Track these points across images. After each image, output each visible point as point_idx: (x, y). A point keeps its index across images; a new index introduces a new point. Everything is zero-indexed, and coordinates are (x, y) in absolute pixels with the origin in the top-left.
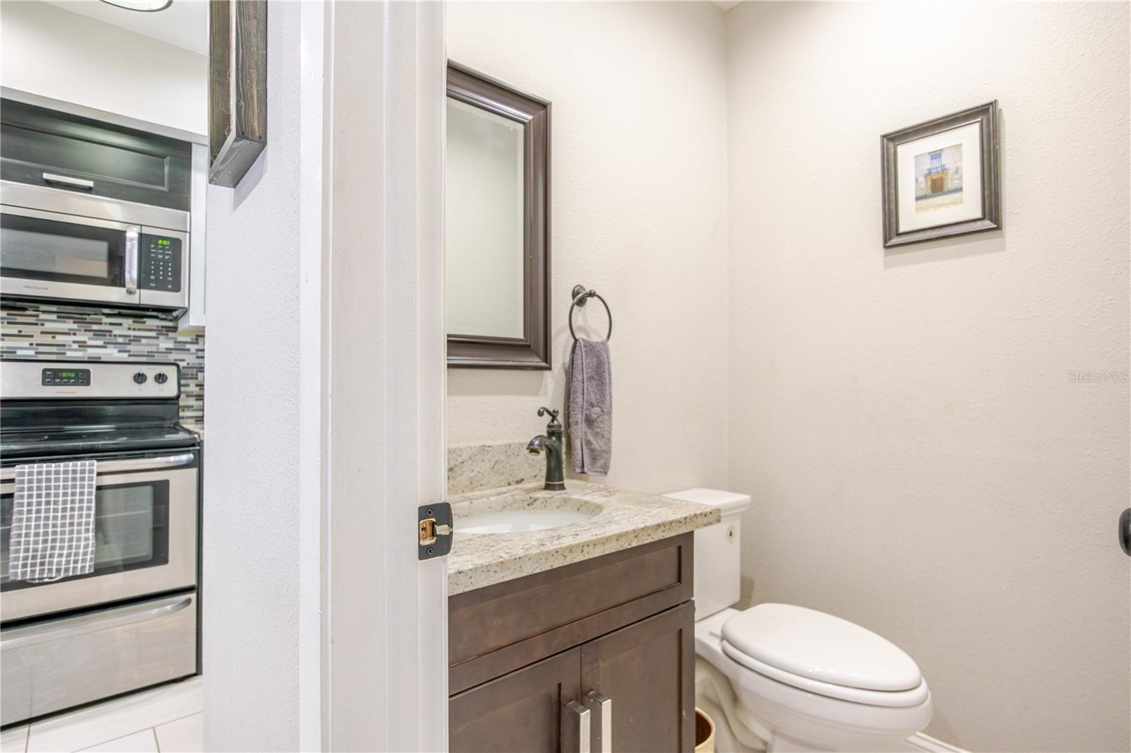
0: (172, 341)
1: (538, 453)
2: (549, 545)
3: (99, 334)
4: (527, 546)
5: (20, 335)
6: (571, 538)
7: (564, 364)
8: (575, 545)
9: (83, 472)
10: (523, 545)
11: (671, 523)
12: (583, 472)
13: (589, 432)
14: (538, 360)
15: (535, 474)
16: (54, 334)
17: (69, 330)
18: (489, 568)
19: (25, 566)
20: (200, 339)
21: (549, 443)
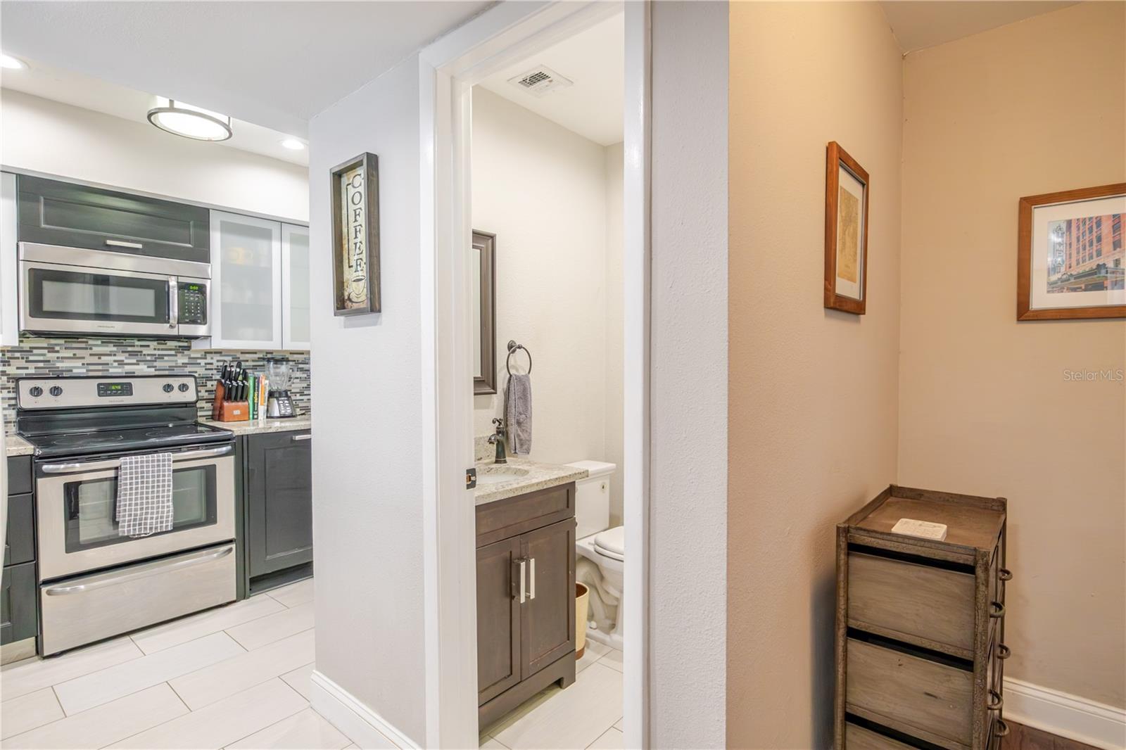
0: (187, 358)
1: (493, 444)
3: (132, 354)
5: (75, 357)
7: (503, 389)
9: (164, 461)
11: (563, 477)
12: (515, 453)
13: (519, 429)
14: (490, 389)
15: (490, 453)
16: (100, 355)
17: (110, 352)
18: (485, 496)
19: (129, 526)
20: (207, 355)
21: (498, 438)
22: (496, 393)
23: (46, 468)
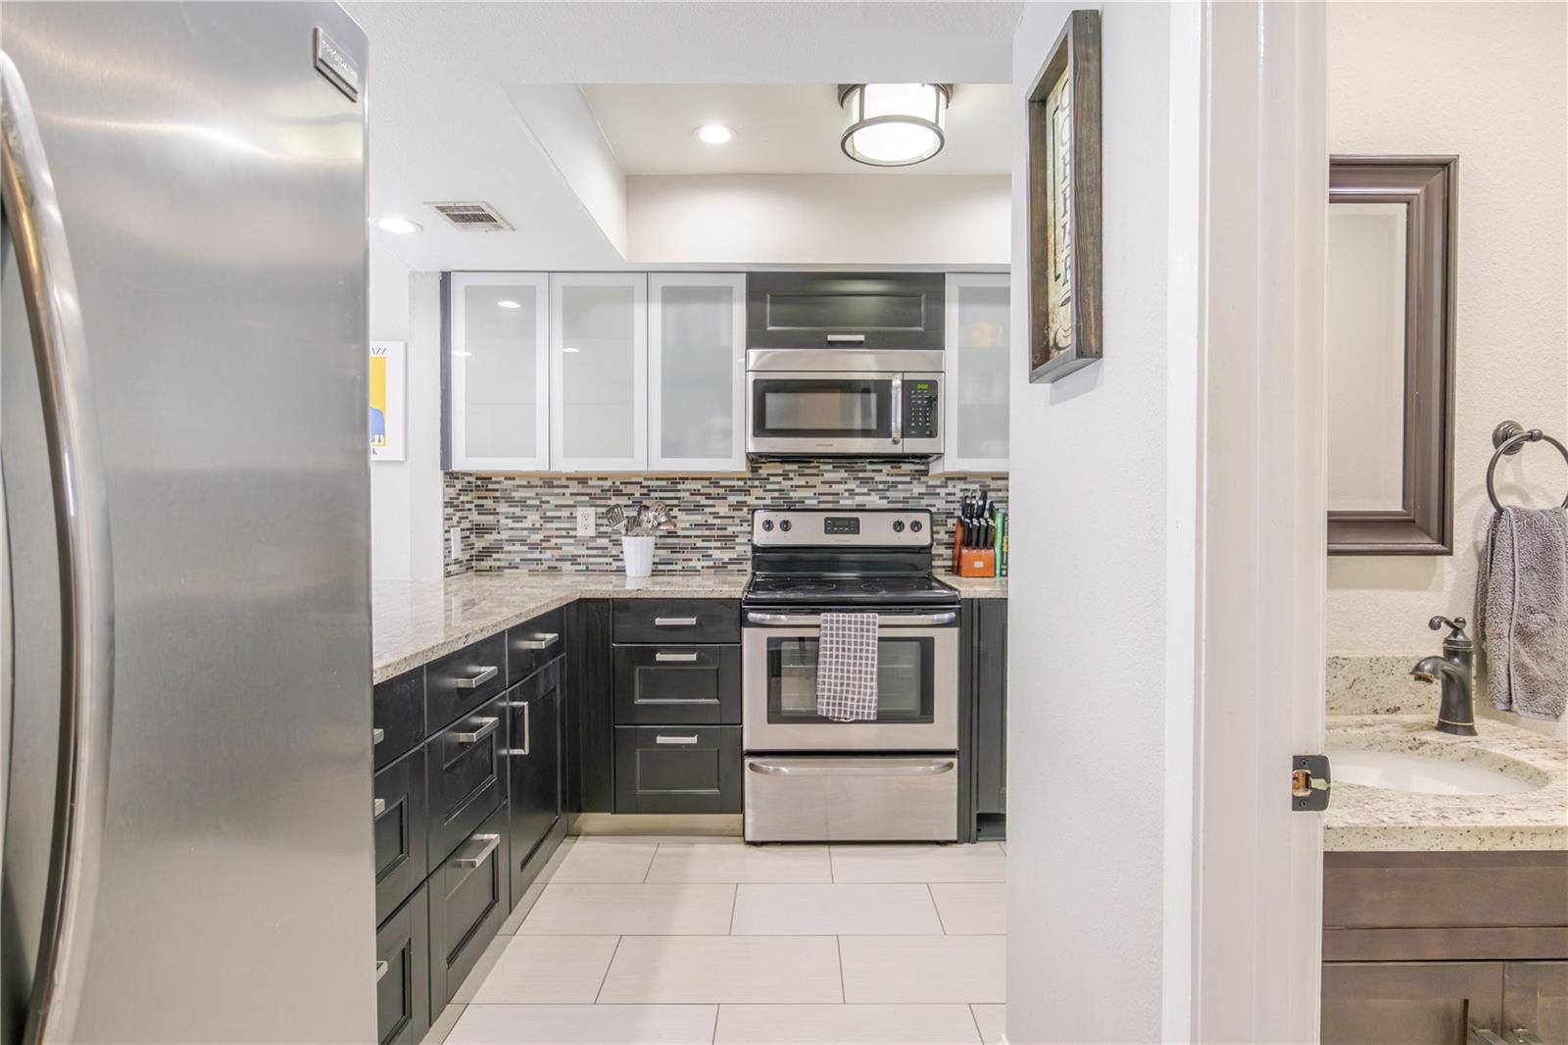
0: (924, 486)
1: (1431, 682)
2: (1456, 820)
4: (1421, 815)
5: (807, 486)
6: (1492, 817)
7: (1475, 544)
8: (1499, 828)
9: (868, 623)
10: (1414, 812)
12: (1508, 711)
13: (1523, 651)
14: (1431, 541)
15: (1421, 703)
17: (841, 478)
18: (1366, 831)
19: (828, 704)
20: (949, 482)
21: (1447, 667)
22: (1450, 553)
23: (752, 616)
